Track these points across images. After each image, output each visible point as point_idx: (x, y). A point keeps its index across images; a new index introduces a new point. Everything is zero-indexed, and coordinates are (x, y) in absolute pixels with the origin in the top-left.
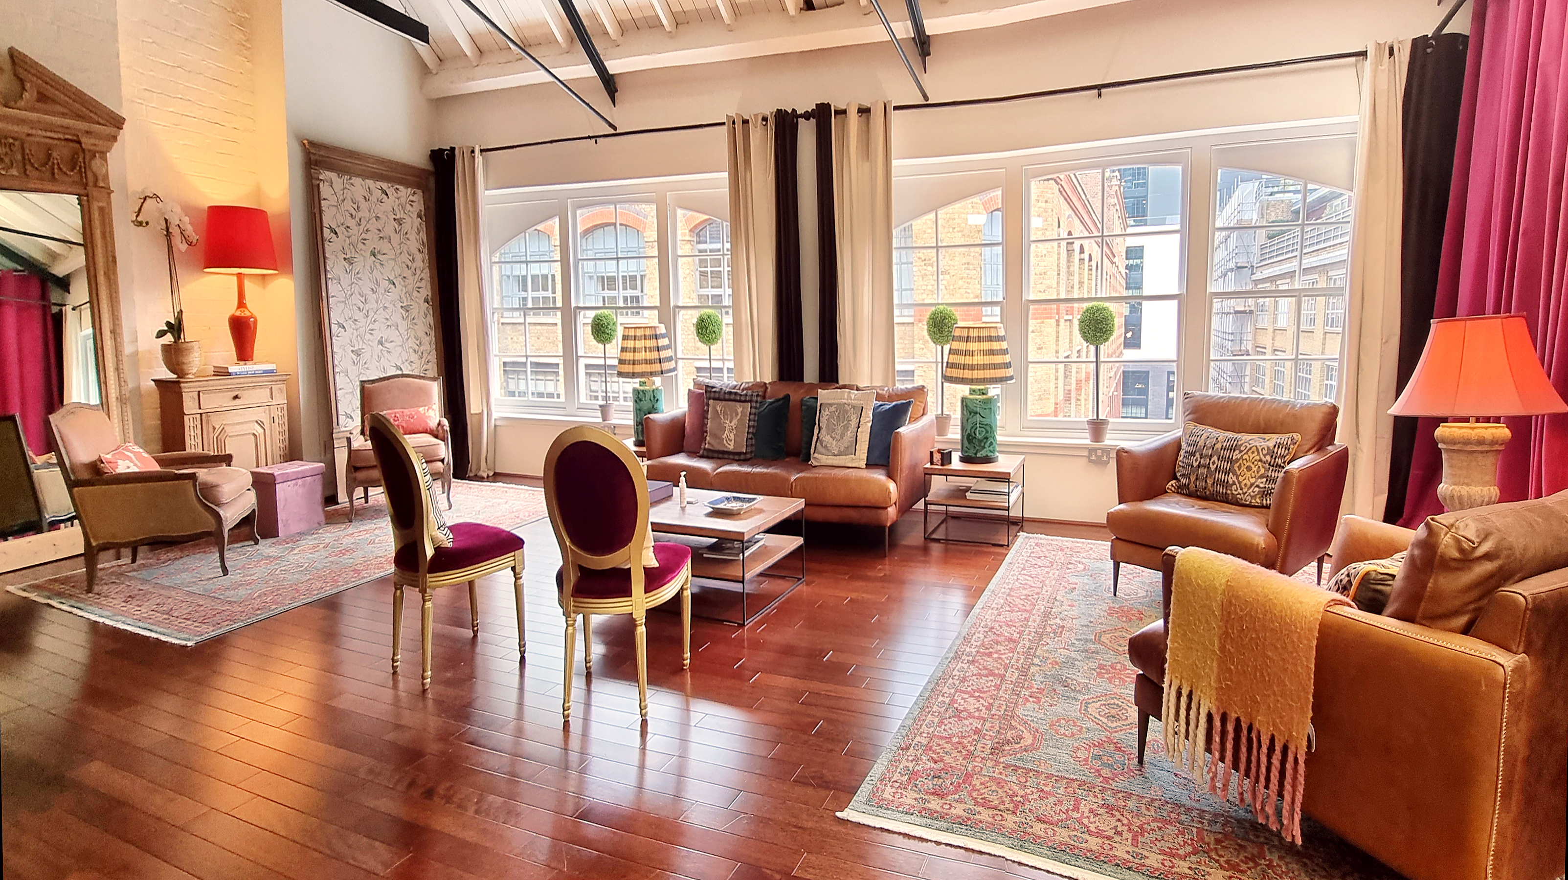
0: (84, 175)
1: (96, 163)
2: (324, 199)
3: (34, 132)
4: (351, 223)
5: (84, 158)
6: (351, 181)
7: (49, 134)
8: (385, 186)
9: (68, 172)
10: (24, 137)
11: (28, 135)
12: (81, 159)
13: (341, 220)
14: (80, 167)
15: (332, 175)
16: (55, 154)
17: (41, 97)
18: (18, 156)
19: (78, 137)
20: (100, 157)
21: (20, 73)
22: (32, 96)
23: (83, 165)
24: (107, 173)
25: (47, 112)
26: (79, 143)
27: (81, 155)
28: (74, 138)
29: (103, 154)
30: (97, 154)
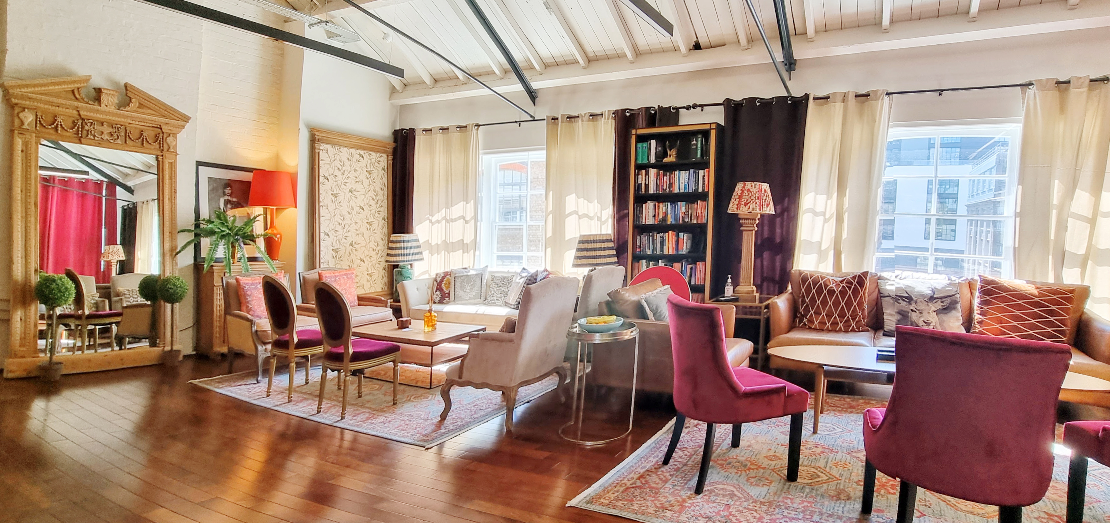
0: (162, 145)
1: (170, 140)
2: (322, 160)
3: (134, 122)
4: (338, 173)
5: (163, 136)
6: (340, 150)
7: (143, 124)
8: (362, 152)
9: (152, 144)
10: (127, 125)
11: (130, 124)
12: (161, 137)
13: (331, 171)
14: (160, 141)
15: (329, 147)
16: (144, 134)
17: (141, 106)
18: (123, 134)
19: (160, 125)
20: (173, 136)
21: (129, 94)
22: (135, 105)
23: (161, 140)
24: (176, 145)
25: (143, 113)
26: (161, 129)
27: (161, 135)
28: (159, 126)
29: (175, 135)
30: (171, 135)
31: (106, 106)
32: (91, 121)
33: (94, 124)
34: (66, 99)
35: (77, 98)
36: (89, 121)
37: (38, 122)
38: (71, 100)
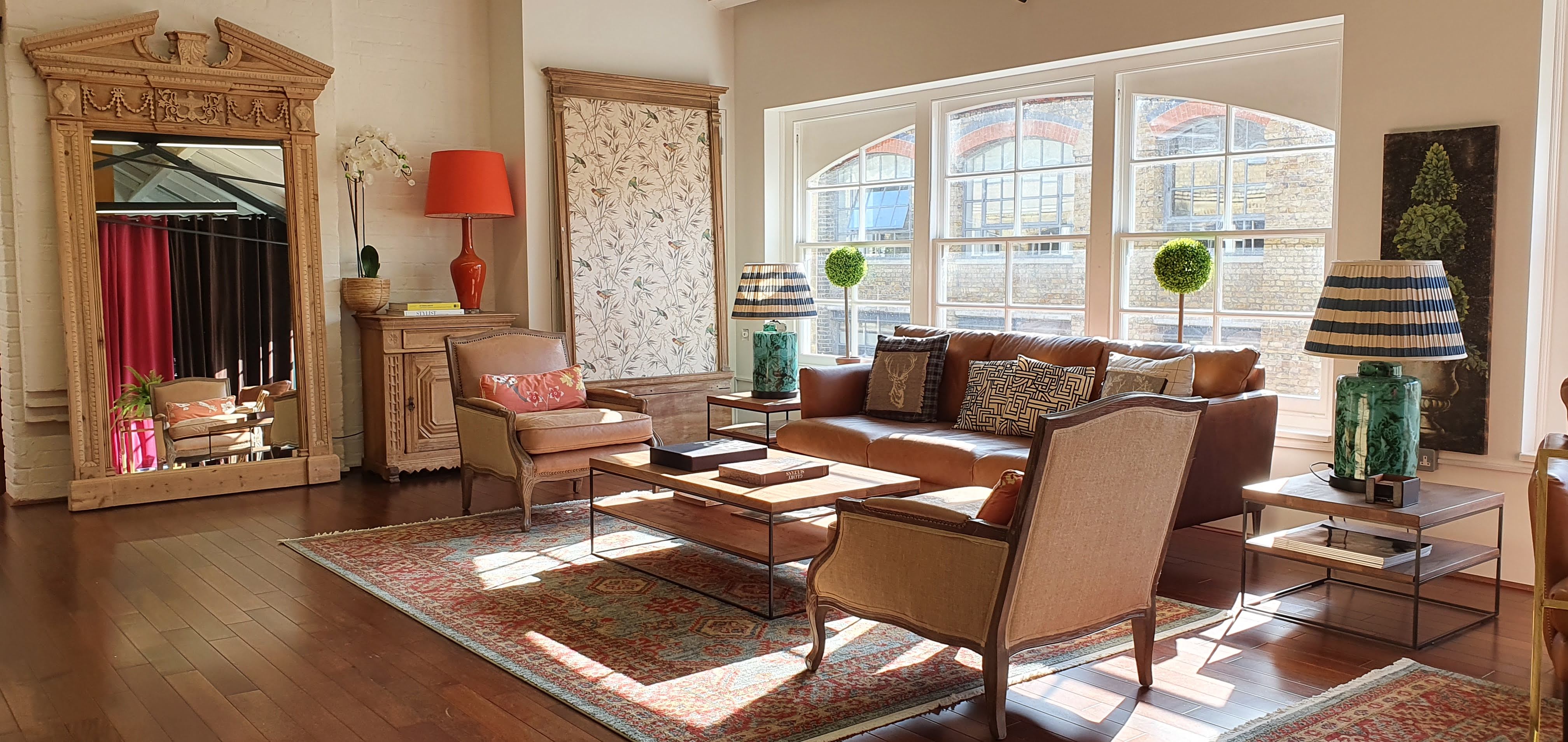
0: (287, 121)
1: (301, 111)
2: (569, 127)
3: (237, 87)
4: (602, 150)
5: (288, 107)
6: (606, 106)
7: (252, 88)
8: (653, 108)
9: (271, 120)
10: (226, 91)
11: (231, 89)
12: (285, 108)
13: (589, 147)
14: (284, 114)
15: (582, 102)
16: (258, 105)
17: (246, 57)
18: (221, 108)
19: (282, 87)
20: (305, 104)
21: (225, 38)
22: (236, 56)
23: (287, 112)
24: (312, 119)
25: (252, 69)
26: (284, 93)
27: (286, 104)
28: (280, 89)
29: (309, 102)
30: (302, 102)
31: (189, 62)
32: (168, 91)
33: (174, 95)
34: (124, 57)
35: (141, 55)
36: (166, 91)
37: (85, 102)
38: (131, 58)
